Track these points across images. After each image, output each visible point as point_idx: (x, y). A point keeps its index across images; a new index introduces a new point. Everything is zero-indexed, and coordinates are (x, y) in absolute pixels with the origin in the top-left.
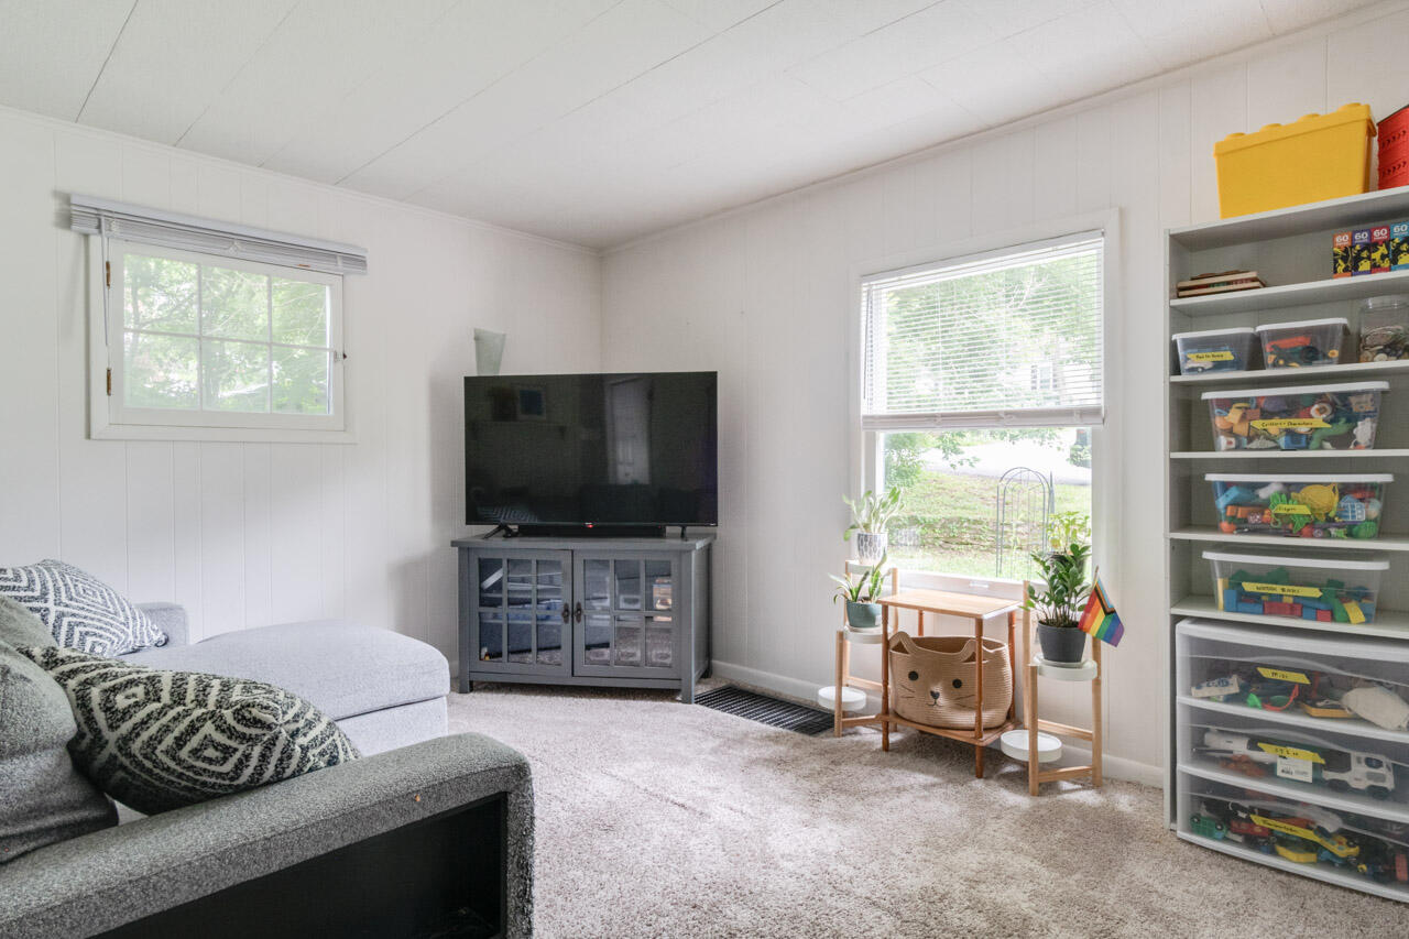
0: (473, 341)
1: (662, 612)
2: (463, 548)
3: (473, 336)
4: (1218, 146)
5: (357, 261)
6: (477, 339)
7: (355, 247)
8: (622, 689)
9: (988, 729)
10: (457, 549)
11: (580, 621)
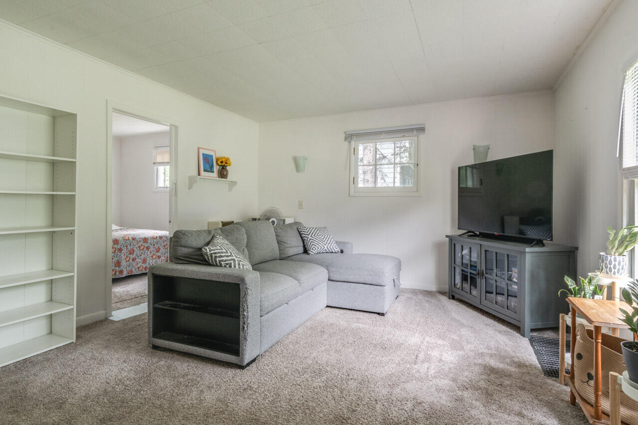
0: (473, 150)
1: (515, 283)
2: (451, 239)
3: (473, 147)
5: (422, 130)
7: (422, 124)
10: (448, 239)
11: (483, 279)
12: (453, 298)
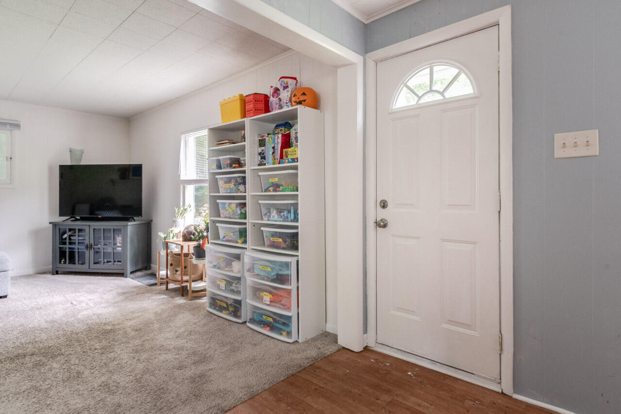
0: (69, 153)
1: (119, 247)
2: (54, 225)
3: (69, 150)
4: (220, 103)
5: (17, 126)
6: (70, 151)
7: (17, 121)
8: (107, 273)
9: (185, 281)
10: (51, 225)
11: (91, 249)
12: (57, 273)
